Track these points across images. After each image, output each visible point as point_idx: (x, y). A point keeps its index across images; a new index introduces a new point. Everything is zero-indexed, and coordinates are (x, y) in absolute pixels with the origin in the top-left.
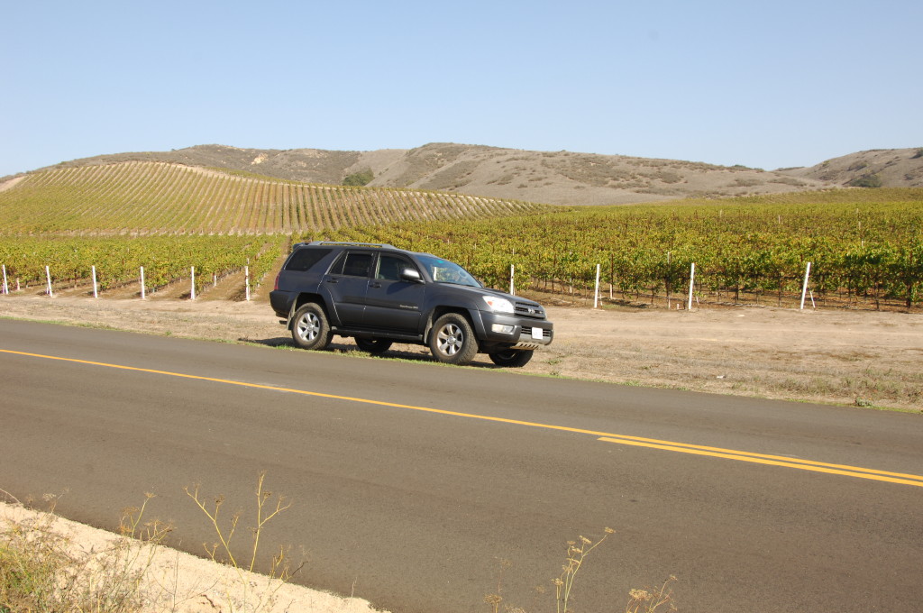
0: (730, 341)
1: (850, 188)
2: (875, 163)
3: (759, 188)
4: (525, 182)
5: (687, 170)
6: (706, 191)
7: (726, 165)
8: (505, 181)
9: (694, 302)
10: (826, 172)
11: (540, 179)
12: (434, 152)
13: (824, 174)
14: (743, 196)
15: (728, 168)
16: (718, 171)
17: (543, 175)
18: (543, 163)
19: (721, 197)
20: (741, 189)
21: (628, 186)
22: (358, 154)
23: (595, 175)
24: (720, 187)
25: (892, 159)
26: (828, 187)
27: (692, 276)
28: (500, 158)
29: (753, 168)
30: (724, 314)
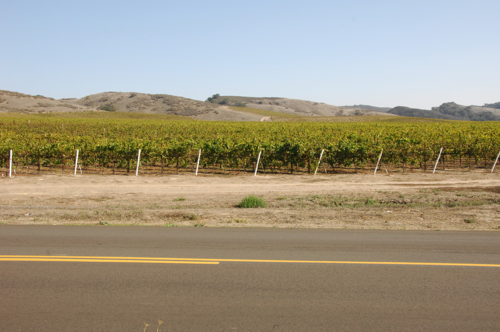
0: (34, 194)
1: (100, 111)
2: (112, 99)
3: (52, 109)
5: (7, 96)
6: (20, 109)
7: (32, 95)
9: (13, 173)
10: (88, 101)
13: (87, 103)
14: (43, 113)
15: (33, 97)
16: (27, 98)
19: (30, 113)
20: (41, 109)
24: (29, 107)
25: (120, 97)
26: (89, 110)
27: (11, 157)
29: (48, 97)
30: (32, 179)
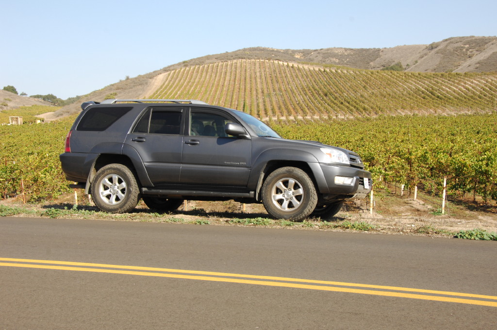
12: (460, 44)
22: (379, 50)
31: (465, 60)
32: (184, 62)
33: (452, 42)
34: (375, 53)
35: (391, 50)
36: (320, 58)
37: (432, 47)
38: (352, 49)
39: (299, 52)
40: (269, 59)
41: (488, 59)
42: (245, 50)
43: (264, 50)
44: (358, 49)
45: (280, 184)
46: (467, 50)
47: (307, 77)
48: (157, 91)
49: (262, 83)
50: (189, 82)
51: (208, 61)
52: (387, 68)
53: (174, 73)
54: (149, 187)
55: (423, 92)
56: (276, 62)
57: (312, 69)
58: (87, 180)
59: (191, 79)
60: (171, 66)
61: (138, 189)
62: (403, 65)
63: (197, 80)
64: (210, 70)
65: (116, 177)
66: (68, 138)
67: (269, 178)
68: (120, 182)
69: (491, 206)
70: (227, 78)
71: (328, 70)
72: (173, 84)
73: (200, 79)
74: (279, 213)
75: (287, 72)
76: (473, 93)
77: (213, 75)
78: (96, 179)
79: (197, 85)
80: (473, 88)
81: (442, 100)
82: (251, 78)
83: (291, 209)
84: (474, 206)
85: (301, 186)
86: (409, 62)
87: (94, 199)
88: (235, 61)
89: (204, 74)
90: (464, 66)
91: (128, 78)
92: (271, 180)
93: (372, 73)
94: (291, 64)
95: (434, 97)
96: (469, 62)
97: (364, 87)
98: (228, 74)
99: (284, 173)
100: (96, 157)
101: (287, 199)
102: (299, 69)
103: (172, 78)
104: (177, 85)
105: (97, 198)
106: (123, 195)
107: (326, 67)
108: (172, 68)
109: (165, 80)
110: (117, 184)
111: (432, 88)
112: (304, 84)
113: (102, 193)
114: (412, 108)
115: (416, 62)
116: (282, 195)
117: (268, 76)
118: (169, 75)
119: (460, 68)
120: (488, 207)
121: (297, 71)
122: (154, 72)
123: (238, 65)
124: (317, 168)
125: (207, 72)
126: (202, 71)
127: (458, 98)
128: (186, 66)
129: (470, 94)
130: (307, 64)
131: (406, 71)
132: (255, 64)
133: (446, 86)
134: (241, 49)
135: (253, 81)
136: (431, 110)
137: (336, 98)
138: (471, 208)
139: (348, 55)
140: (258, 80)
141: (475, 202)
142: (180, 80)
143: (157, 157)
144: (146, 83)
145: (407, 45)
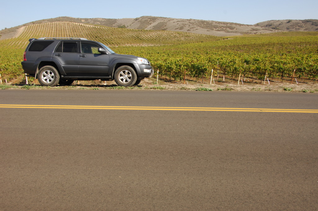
2: (275, 24)
4: (189, 29)
5: (234, 25)
8: (181, 28)
11: (193, 28)
12: (147, 19)
16: (244, 26)
17: (193, 27)
18: (190, 23)
19: (250, 34)
21: (221, 30)
22: (116, 20)
23: (209, 27)
24: (248, 31)
28: (173, 21)
31: (149, 25)
32: (33, 22)
33: (144, 18)
34: (115, 21)
35: (121, 20)
36: (93, 22)
37: (136, 19)
38: (105, 19)
39: (83, 19)
40: (71, 22)
41: (157, 25)
42: (59, 17)
43: (68, 18)
44: (108, 19)
45: (122, 73)
46: (149, 21)
47: (88, 29)
48: (21, 35)
49: (69, 32)
50: (36, 31)
51: (43, 22)
52: (120, 27)
53: (28, 27)
54: (64, 75)
55: (135, 37)
56: (74, 23)
57: (90, 26)
58: (35, 73)
59: (37, 30)
60: (27, 24)
61: (59, 76)
62: (126, 26)
63: (39, 30)
64: (45, 26)
65: (49, 71)
66: (24, 55)
67: (117, 70)
68: (51, 73)
69: (173, 80)
70: (53, 30)
71: (96, 27)
72: (29, 31)
73: (41, 29)
74: (122, 84)
75: (79, 27)
76: (153, 38)
77: (47, 28)
78: (40, 73)
79: (39, 32)
80: (153, 36)
81: (142, 40)
82: (64, 30)
83: (127, 83)
84: (166, 81)
85: (130, 73)
86: (128, 24)
87: (40, 81)
88: (56, 22)
89: (42, 27)
90: (149, 27)
91: (6, 29)
92: (118, 71)
93: (114, 29)
94: (80, 24)
95: (138, 39)
96: (150, 26)
97: (112, 34)
98: (53, 28)
99: (123, 68)
100: (39, 63)
101: (125, 79)
102: (84, 26)
103: (28, 29)
104: (30, 32)
105: (41, 80)
106: (53, 79)
107: (96, 26)
108: (27, 25)
109: (24, 29)
110: (50, 74)
111: (138, 35)
112: (87, 33)
113: (43, 78)
114: (131, 43)
115: (131, 25)
116: (122, 77)
117: (71, 29)
118: (26, 27)
119: (147, 28)
120: (171, 81)
121: (83, 27)
122: (19, 26)
123: (58, 24)
124: (137, 66)
125: (44, 27)
126: (42, 26)
127: (147, 40)
128: (34, 24)
129: (152, 38)
130: (87, 24)
131: (127, 28)
132: (65, 24)
133: (143, 35)
134: (58, 17)
135: (65, 31)
136: (138, 44)
137: (101, 39)
138: (165, 81)
139: (104, 22)
140: (67, 31)
141: (166, 79)
142: (32, 30)
143: (67, 62)
144: (16, 31)
145: (127, 18)
